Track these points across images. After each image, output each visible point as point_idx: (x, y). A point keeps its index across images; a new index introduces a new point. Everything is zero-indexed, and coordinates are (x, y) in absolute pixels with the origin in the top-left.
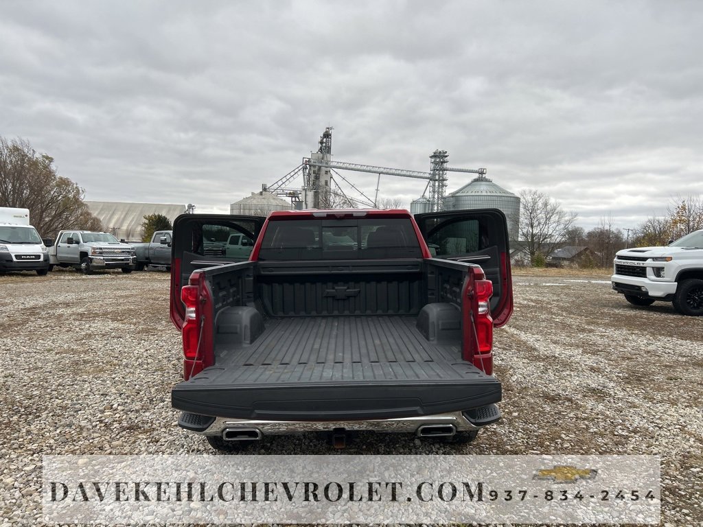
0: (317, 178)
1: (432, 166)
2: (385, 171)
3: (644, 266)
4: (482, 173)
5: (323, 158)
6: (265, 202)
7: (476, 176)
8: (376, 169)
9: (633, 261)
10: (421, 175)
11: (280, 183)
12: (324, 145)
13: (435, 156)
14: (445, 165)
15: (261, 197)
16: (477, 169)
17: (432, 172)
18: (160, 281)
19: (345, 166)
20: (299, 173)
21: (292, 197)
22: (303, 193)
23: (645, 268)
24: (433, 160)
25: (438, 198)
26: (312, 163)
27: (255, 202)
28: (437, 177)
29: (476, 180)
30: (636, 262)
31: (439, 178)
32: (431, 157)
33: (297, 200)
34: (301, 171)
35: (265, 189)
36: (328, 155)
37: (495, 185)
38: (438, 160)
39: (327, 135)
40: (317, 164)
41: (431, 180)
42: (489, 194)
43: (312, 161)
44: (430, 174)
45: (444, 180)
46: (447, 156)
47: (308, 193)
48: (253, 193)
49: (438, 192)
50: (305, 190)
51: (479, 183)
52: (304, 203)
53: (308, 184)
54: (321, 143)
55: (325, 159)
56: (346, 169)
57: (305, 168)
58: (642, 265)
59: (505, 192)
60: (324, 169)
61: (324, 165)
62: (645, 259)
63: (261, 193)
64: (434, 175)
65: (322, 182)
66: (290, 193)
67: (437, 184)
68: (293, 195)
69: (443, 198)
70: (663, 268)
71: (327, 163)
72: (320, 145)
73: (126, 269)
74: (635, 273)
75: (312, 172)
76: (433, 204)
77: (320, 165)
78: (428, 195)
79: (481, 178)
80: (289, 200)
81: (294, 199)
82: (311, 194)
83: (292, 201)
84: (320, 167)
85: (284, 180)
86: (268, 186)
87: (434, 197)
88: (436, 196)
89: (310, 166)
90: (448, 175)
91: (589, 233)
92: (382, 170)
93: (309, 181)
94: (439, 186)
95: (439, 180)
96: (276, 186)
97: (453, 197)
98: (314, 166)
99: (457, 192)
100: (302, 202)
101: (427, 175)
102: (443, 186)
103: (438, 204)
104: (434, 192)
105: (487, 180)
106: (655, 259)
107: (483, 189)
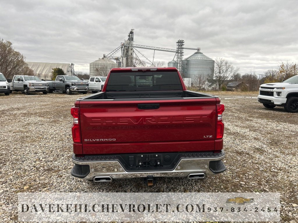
0: (127, 52)
1: (177, 46)
2: (157, 49)
3: (273, 91)
4: (199, 50)
5: (130, 43)
6: (105, 62)
7: (196, 51)
8: (153, 48)
9: (268, 89)
10: (173, 51)
11: (111, 54)
12: (130, 37)
13: (178, 42)
14: (183, 46)
15: (103, 60)
16: (196, 48)
17: (177, 49)
18: (60, 98)
19: (139, 46)
20: (119, 49)
21: (117, 60)
22: (121, 58)
23: (273, 92)
24: (178, 44)
25: (180, 61)
26: (125, 45)
27: (100, 62)
28: (179, 52)
29: (196, 53)
30: (269, 90)
31: (180, 52)
32: (177, 43)
33: (119, 61)
34: (120, 49)
35: (104, 57)
36: (132, 42)
37: (204, 55)
38: (180, 44)
39: (132, 33)
40: (127, 45)
41: (177, 53)
42: (201, 59)
43: (125, 44)
44: (176, 50)
45: (182, 53)
46: (184, 42)
47: (123, 58)
48: (99, 59)
49: (180, 58)
50: (122, 57)
51: (197, 54)
52: (122, 63)
53: (124, 54)
54: (129, 36)
55: (131, 43)
56: (140, 48)
57: (122, 47)
58: (272, 91)
59: (208, 58)
60: (130, 48)
61: (131, 46)
62: (273, 88)
63: (103, 59)
64: (178, 51)
65: (130, 54)
66: (116, 59)
67: (179, 54)
68: (117, 59)
69: (182, 61)
70: (281, 92)
71: (131, 45)
72: (128, 37)
73: (45, 92)
74: (268, 94)
75: (125, 49)
76: (178, 64)
77: (129, 46)
78: (175, 59)
79: (198, 52)
80: (115, 61)
81: (117, 61)
82: (125, 59)
83: (117, 62)
84: (129, 47)
85: (113, 53)
86: (106, 55)
87: (178, 61)
88: (179, 60)
89: (124, 46)
90: (184, 51)
91: (243, 76)
92: (155, 48)
93: (124, 53)
94: (180, 55)
95: (180, 53)
96: (109, 55)
97: (186, 60)
98: (126, 47)
99: (188, 58)
100: (121, 62)
101: (175, 51)
102: (182, 55)
103: (180, 63)
104: (178, 58)
105: (200, 53)
106: (278, 88)
107: (199, 57)
